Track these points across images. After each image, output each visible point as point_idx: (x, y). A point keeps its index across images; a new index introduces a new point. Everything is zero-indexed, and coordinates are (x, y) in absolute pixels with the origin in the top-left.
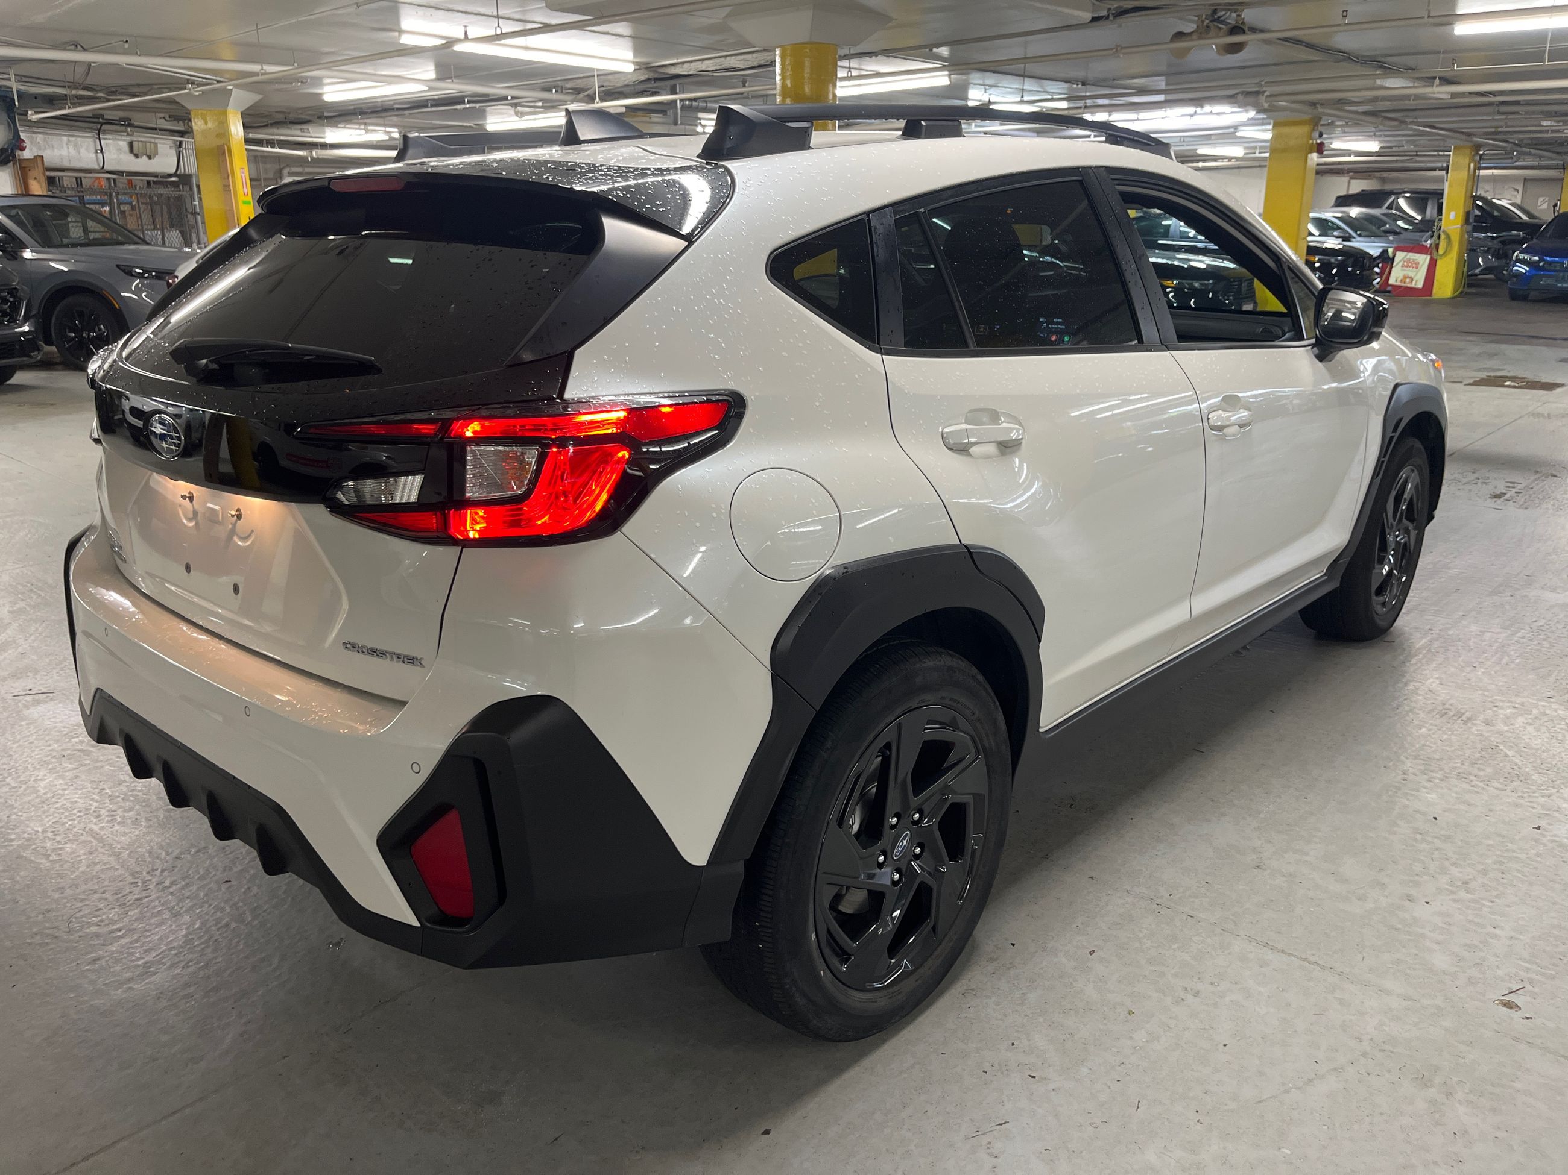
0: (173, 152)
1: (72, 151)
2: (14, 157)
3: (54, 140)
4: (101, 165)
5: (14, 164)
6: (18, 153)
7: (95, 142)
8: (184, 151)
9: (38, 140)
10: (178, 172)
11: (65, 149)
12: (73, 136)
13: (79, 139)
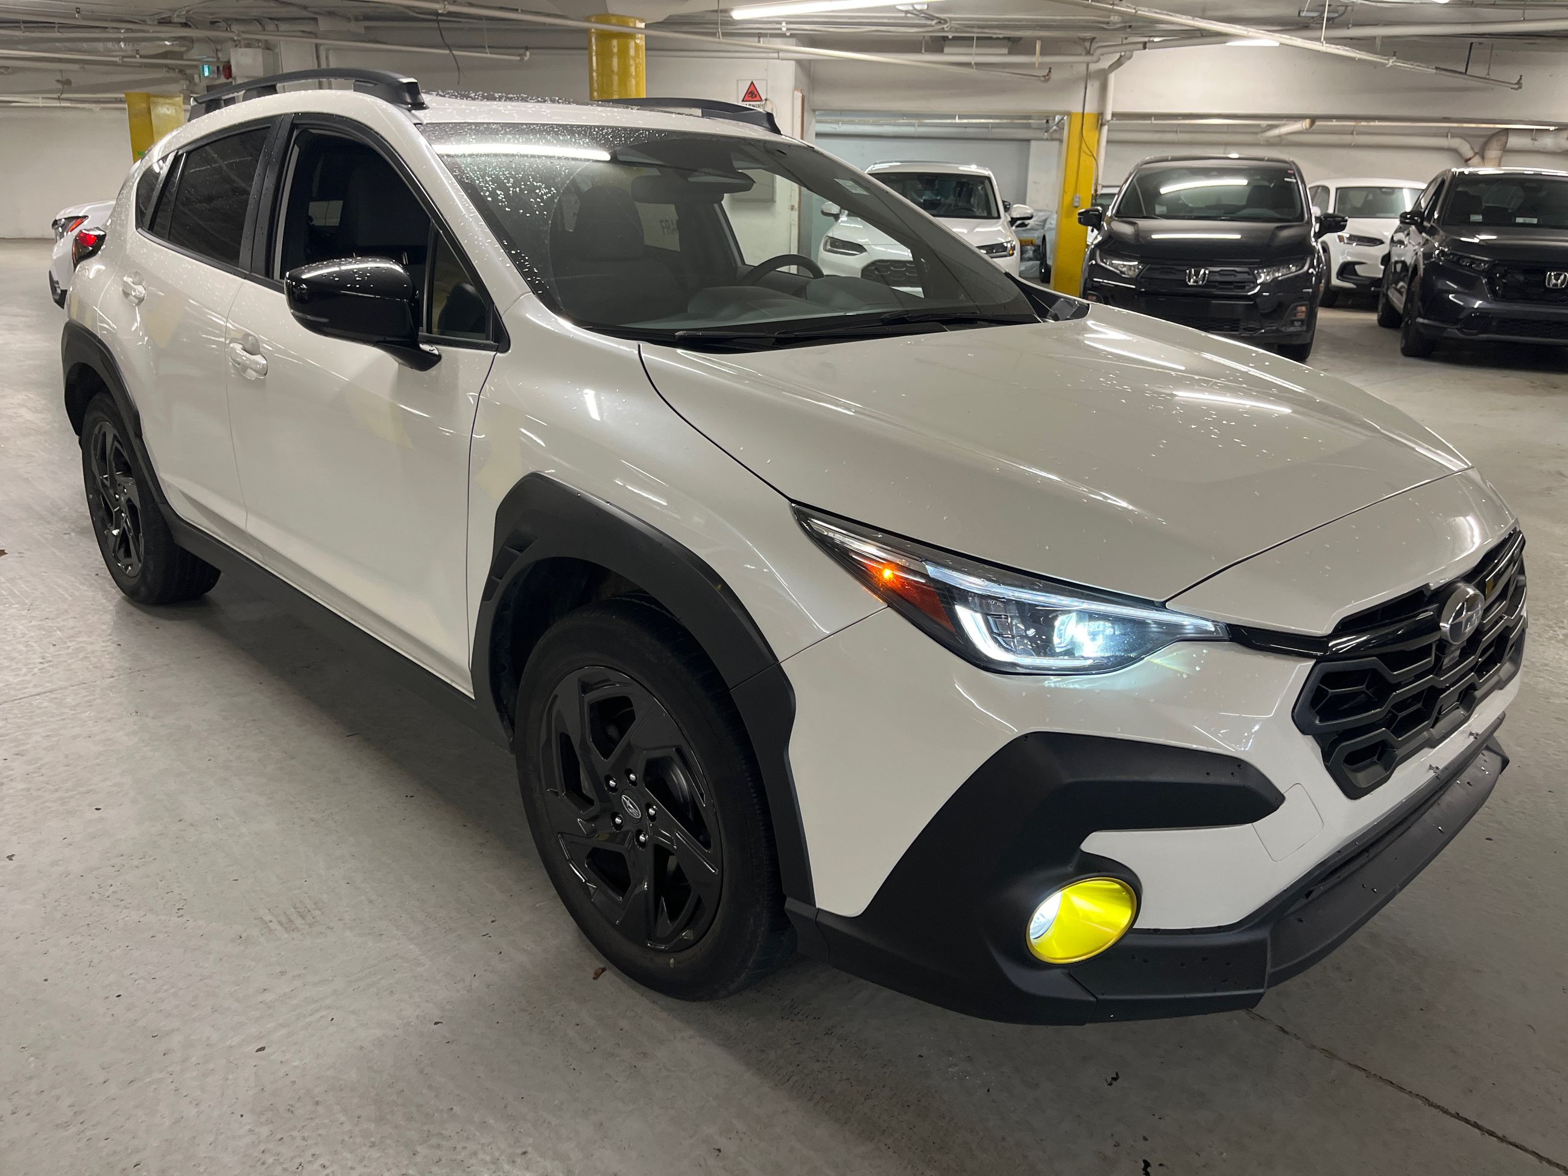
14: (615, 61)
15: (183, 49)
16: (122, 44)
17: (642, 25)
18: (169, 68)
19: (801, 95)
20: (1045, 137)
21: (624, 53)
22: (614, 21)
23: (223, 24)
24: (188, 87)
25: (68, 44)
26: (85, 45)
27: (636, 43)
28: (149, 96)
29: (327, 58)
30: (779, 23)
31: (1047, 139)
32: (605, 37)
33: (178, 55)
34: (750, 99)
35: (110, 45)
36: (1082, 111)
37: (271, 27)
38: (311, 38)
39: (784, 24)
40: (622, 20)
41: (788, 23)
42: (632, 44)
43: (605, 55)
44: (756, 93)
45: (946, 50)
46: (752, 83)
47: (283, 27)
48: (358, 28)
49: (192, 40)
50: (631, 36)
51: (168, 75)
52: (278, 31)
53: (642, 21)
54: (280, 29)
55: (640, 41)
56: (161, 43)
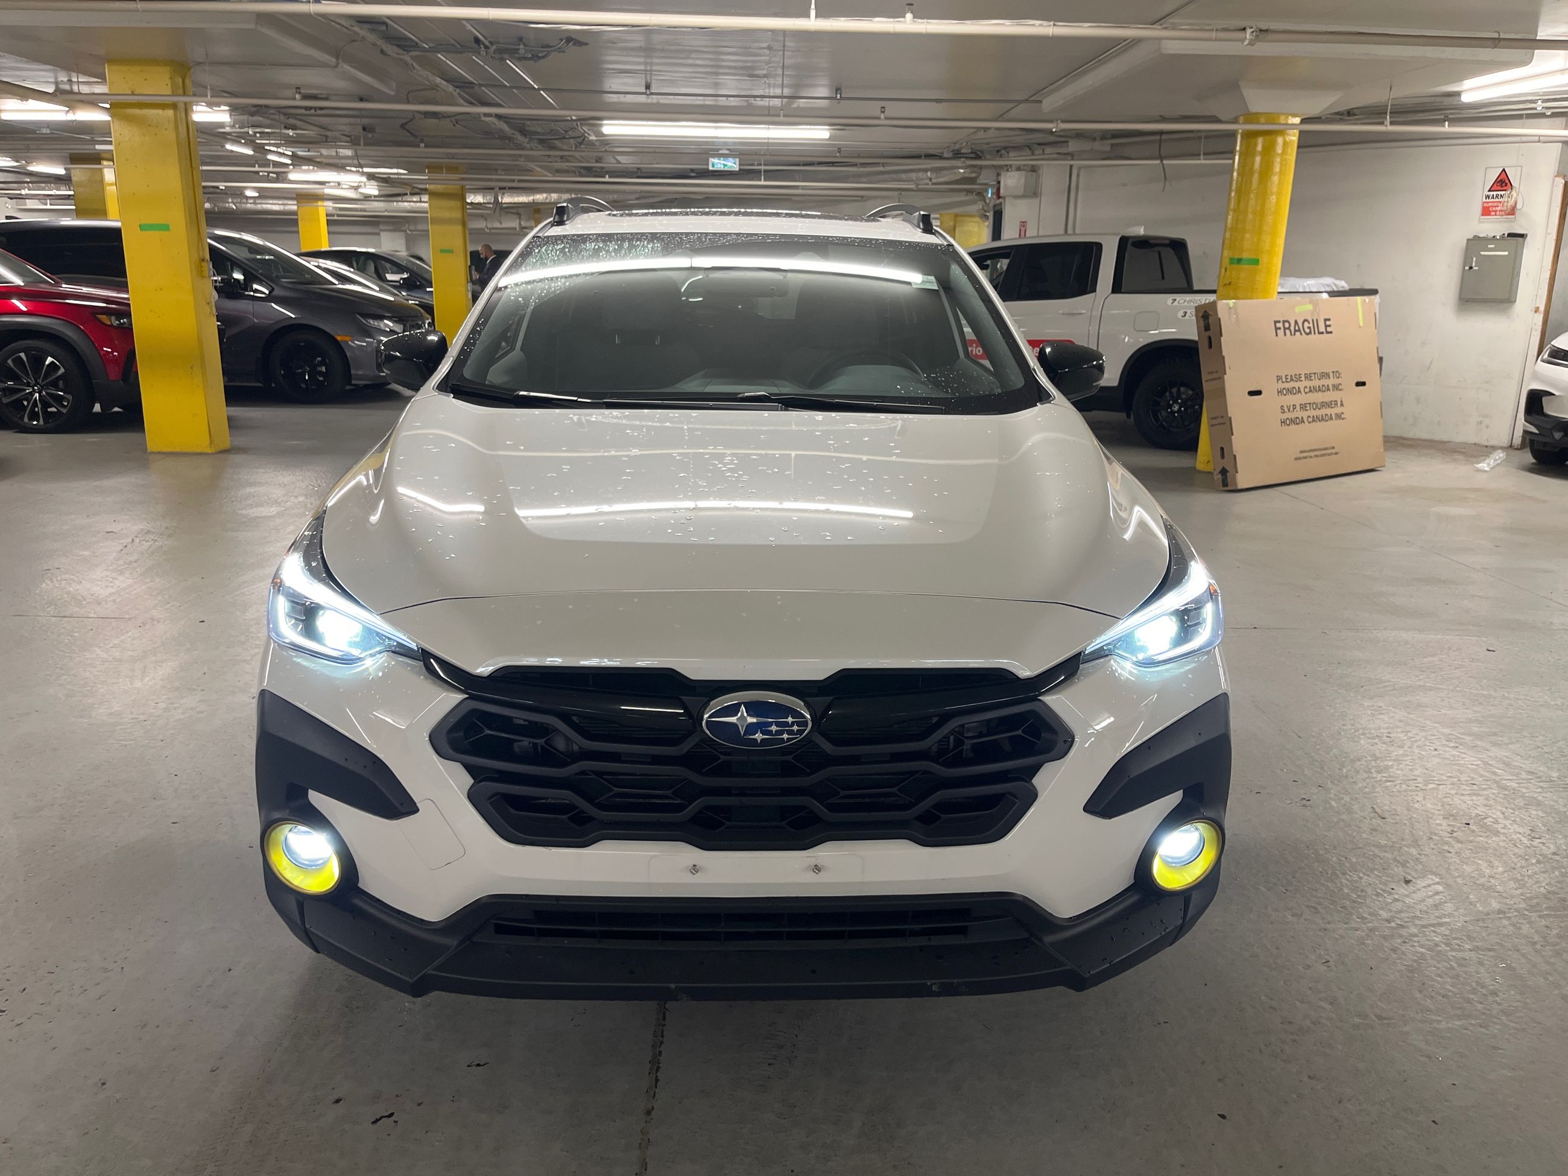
14: (1258, 159)
15: (973, 175)
16: (929, 174)
17: (1297, 120)
18: (969, 192)
19: (1563, 182)
21: (1269, 150)
22: (1262, 120)
23: (1003, 152)
24: (983, 206)
25: (893, 176)
26: (904, 176)
27: (1285, 140)
28: (956, 216)
29: (1078, 176)
30: (1534, 102)
32: (1250, 136)
33: (972, 181)
34: (1500, 188)
35: (920, 174)
37: (1038, 151)
38: (1066, 160)
39: (1540, 103)
40: (1272, 118)
43: (1248, 154)
44: (1507, 181)
46: (1504, 170)
47: (1048, 150)
48: (1105, 146)
49: (981, 167)
50: (1281, 133)
51: (967, 198)
52: (1043, 154)
53: (1294, 115)
54: (1046, 152)
55: (1293, 137)
56: (956, 171)
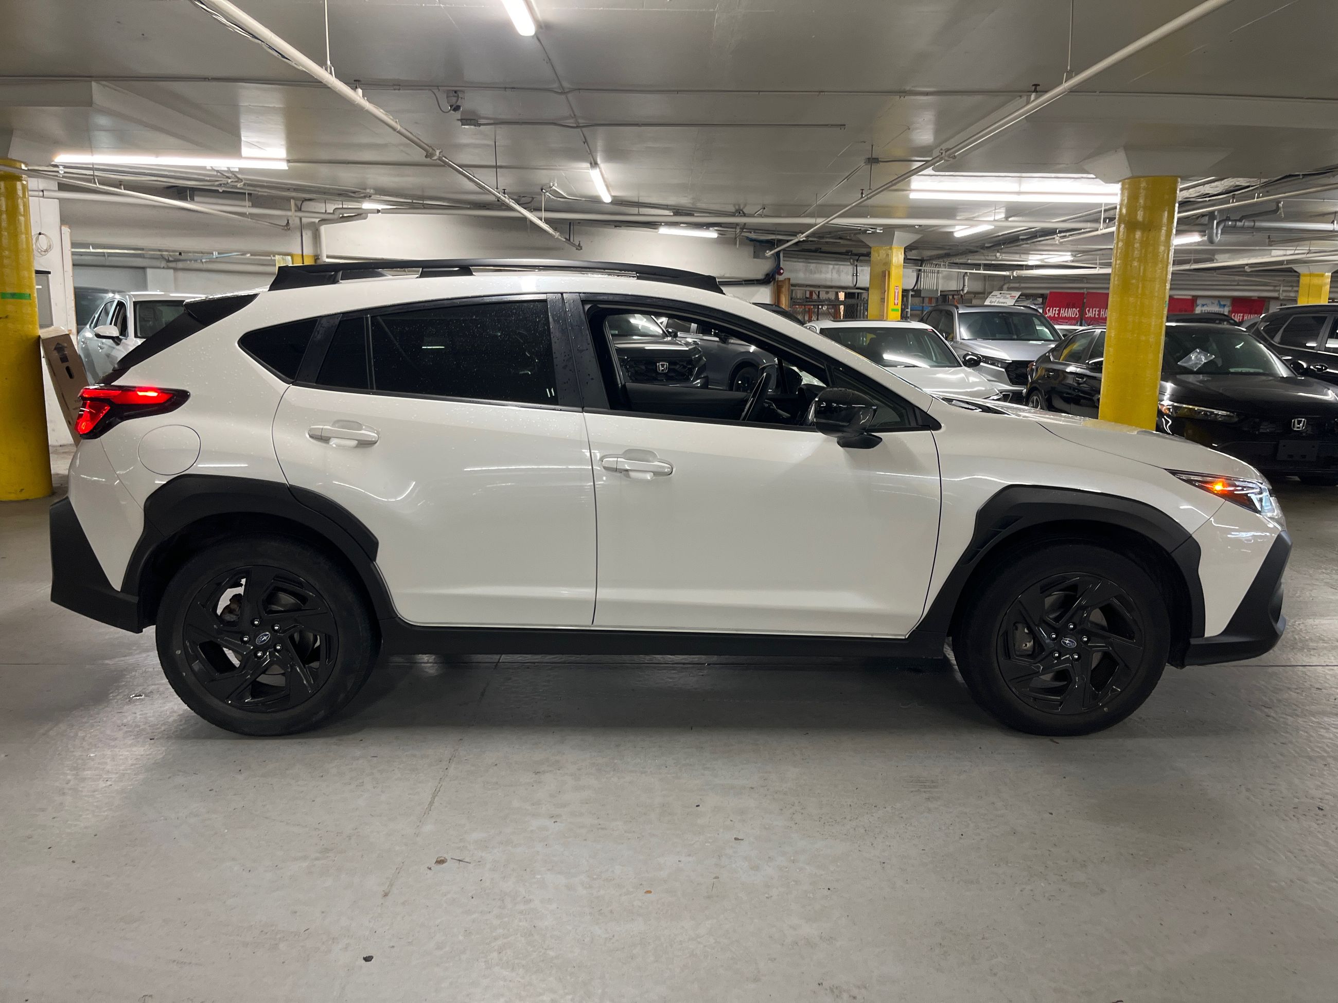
0: (915, 274)
1: (835, 276)
2: (774, 279)
3: (824, 268)
4: (855, 283)
5: (774, 283)
6: (777, 276)
7: (854, 268)
8: (922, 274)
9: (811, 268)
10: (916, 288)
11: (830, 273)
12: (837, 264)
13: (842, 267)
20: (162, 266)
27: (23, 185)
31: (164, 268)
36: (300, 253)
39: (61, 168)
41: (65, 167)
42: (18, 184)
45: (196, 199)
